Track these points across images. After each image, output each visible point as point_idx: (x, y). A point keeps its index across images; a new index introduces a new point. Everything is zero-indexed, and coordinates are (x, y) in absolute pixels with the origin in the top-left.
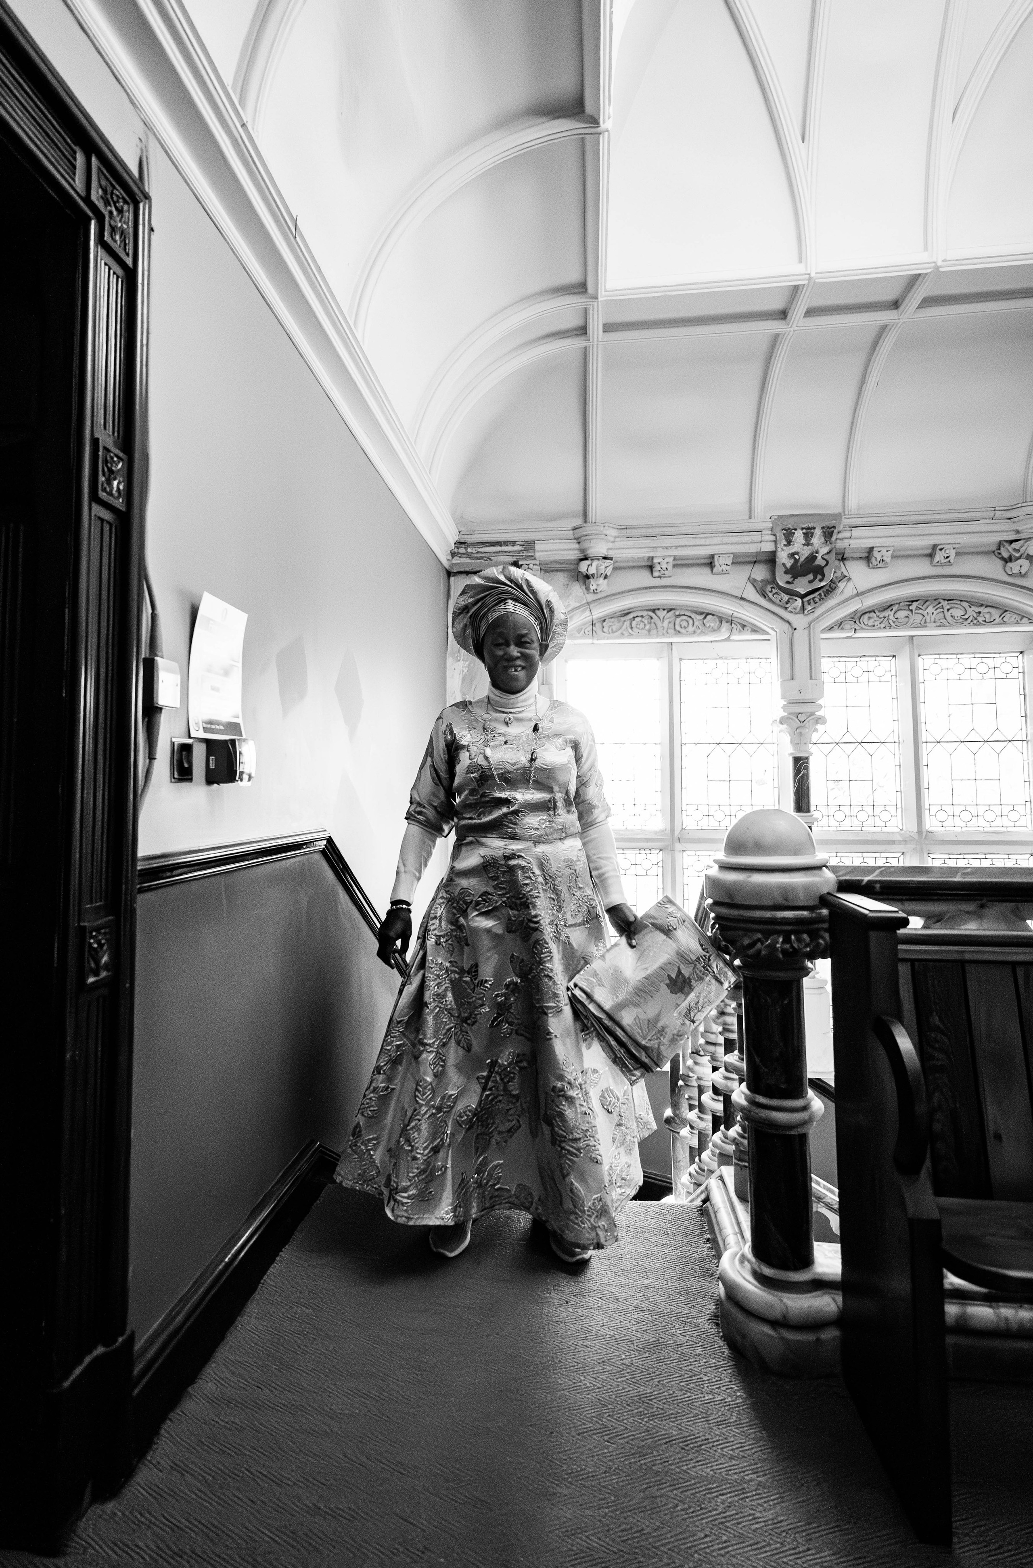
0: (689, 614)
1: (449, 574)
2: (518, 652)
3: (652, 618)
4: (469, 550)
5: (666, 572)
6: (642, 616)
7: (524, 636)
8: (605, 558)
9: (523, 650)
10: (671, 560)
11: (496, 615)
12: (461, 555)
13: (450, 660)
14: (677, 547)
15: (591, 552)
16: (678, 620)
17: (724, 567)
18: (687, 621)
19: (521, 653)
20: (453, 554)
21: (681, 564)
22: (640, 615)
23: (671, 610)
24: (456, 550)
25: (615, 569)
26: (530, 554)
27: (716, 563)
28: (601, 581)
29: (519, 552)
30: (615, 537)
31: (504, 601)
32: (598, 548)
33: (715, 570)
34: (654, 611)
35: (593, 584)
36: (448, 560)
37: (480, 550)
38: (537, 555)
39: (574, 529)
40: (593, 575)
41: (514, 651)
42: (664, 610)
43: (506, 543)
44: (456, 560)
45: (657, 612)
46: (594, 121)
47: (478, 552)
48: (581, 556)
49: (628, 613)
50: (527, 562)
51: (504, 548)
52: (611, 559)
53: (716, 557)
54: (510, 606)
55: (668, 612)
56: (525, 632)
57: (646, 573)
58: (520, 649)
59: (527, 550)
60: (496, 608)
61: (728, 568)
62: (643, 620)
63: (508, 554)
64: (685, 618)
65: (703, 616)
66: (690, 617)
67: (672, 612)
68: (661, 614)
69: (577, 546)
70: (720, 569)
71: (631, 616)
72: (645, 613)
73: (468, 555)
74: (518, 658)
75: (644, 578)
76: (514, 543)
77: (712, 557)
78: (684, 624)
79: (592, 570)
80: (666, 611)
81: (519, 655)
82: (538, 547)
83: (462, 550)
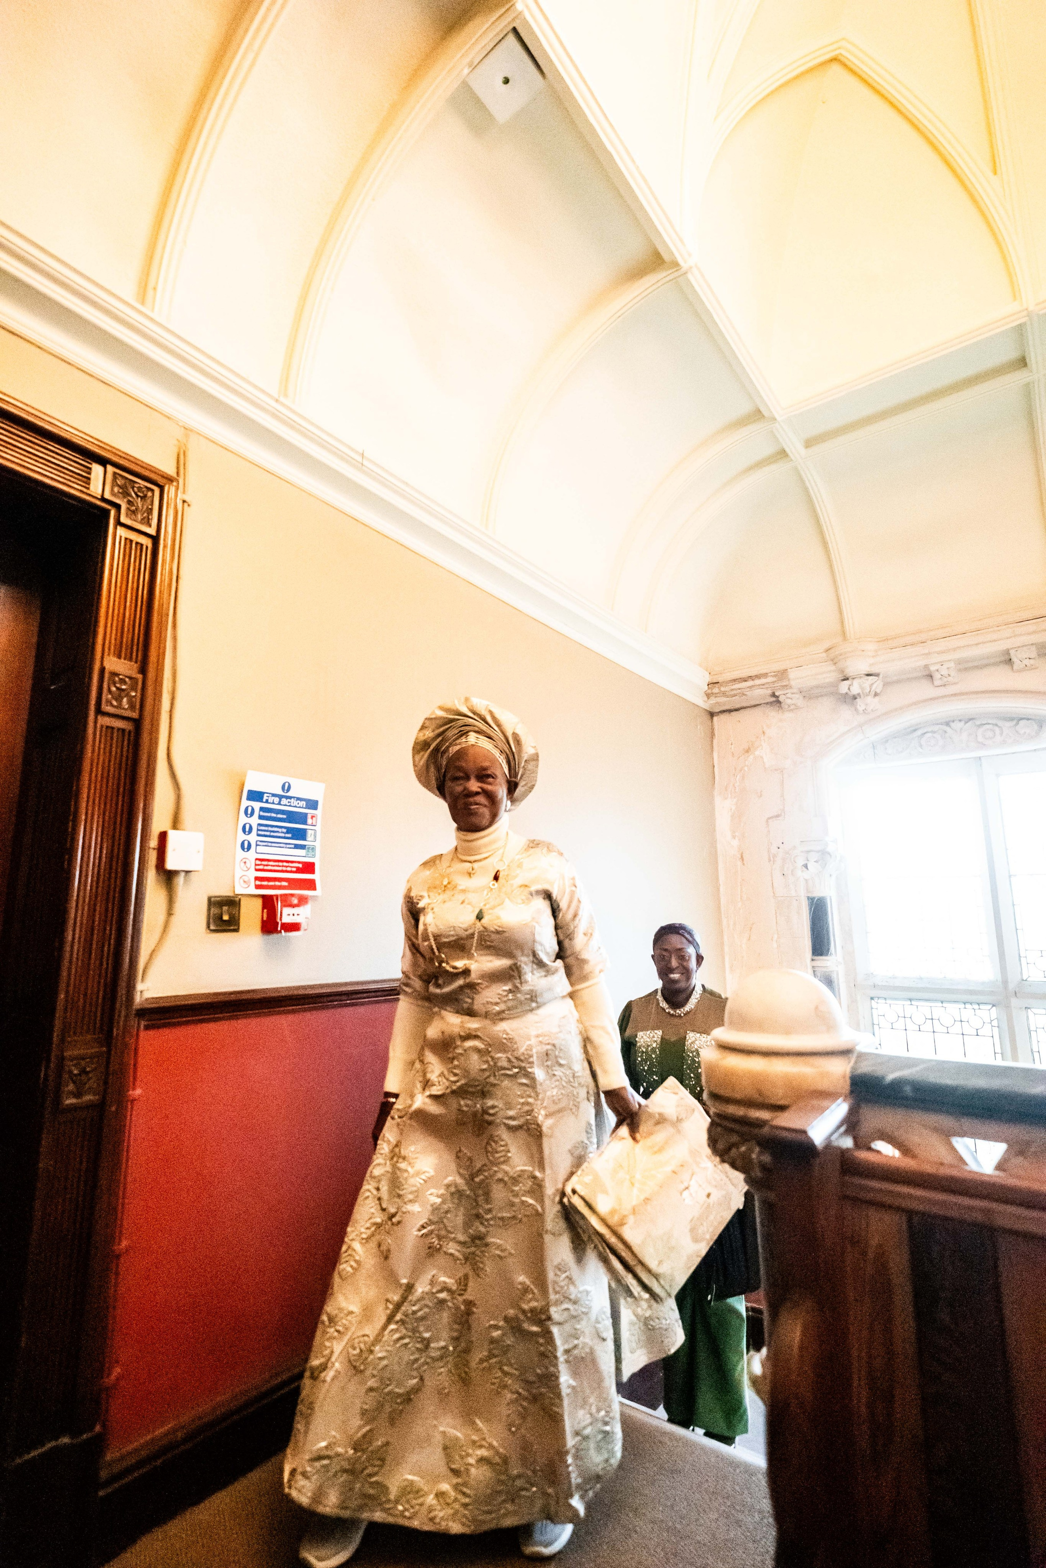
0: (994, 721)
1: (712, 715)
2: (479, 787)
3: (945, 732)
4: (723, 689)
5: (950, 679)
6: (934, 732)
7: (485, 769)
8: (868, 675)
9: (486, 786)
10: (952, 665)
11: (457, 748)
12: (716, 695)
13: (718, 800)
14: (955, 649)
15: (850, 672)
16: (981, 730)
17: (1027, 662)
18: (993, 731)
19: (481, 788)
20: (708, 696)
21: (967, 667)
22: (930, 730)
23: (970, 719)
24: (709, 691)
25: (886, 684)
26: (784, 684)
27: (1014, 659)
28: (869, 699)
29: (774, 682)
30: (876, 651)
31: (466, 734)
32: (857, 666)
33: (1015, 667)
34: (947, 724)
35: (860, 704)
36: (704, 701)
37: (734, 687)
38: (793, 683)
39: (827, 650)
40: (859, 694)
41: (474, 785)
42: (960, 721)
43: (758, 677)
44: (713, 701)
45: (952, 724)
46: (675, 264)
47: (732, 690)
48: (841, 677)
49: (915, 730)
50: (785, 692)
51: (757, 682)
52: (877, 675)
53: (1012, 652)
54: (472, 738)
55: (966, 723)
56: (486, 764)
57: (925, 684)
58: (480, 784)
59: (780, 680)
60: (458, 741)
61: (1032, 661)
62: (935, 735)
63: (761, 687)
64: (987, 726)
65: (1014, 722)
66: (996, 725)
67: (970, 723)
68: (957, 725)
69: (833, 668)
70: (1023, 666)
71: (919, 732)
72: (936, 728)
73: (724, 694)
74: (477, 793)
75: (926, 690)
76: (765, 675)
77: (1007, 652)
78: (990, 734)
79: (855, 690)
80: (963, 723)
81: (479, 790)
82: (792, 674)
83: (716, 690)
